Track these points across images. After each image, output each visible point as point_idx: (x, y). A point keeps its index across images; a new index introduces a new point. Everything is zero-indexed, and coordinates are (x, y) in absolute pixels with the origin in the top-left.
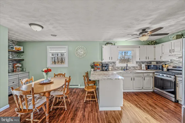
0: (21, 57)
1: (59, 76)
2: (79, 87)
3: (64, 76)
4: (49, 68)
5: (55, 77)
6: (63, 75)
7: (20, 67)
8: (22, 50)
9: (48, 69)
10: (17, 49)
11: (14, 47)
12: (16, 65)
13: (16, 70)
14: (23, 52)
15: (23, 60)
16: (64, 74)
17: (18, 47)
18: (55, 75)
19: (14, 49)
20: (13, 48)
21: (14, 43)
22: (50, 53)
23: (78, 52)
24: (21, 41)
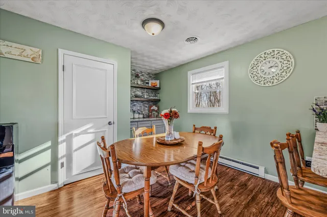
0: (157, 96)
1: (203, 132)
2: (261, 173)
3: (214, 135)
4: (173, 110)
5: (194, 132)
6: (212, 131)
7: (156, 111)
8: (158, 86)
9: (171, 111)
10: (153, 85)
11: (150, 82)
12: (152, 108)
13: (151, 115)
14: (159, 89)
15: (159, 100)
16: (213, 128)
17: (154, 81)
18: (195, 129)
19: (150, 85)
20: (148, 83)
21: (150, 77)
22: (192, 84)
23: (259, 72)
24: (158, 72)
